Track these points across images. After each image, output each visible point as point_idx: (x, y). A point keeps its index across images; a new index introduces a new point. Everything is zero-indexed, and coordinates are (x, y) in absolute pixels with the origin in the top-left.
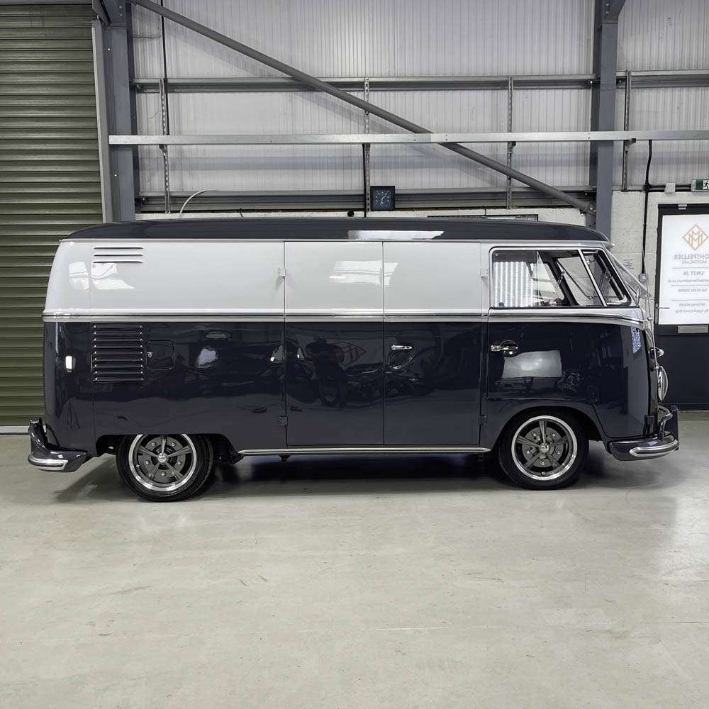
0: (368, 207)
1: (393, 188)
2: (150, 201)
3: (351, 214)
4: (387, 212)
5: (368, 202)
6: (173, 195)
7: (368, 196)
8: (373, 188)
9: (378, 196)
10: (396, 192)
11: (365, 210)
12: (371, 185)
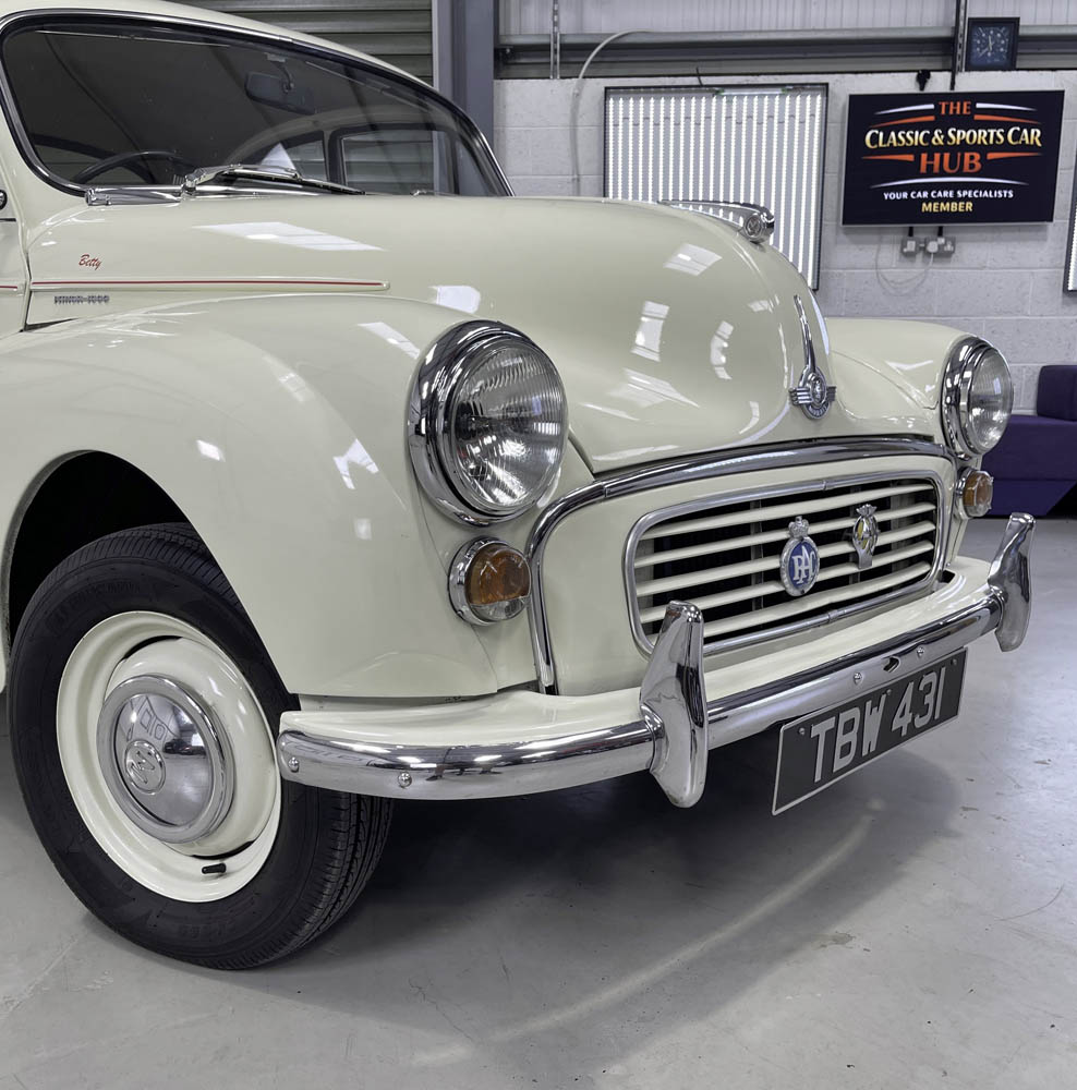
0: (958, 63)
1: (1014, 23)
2: (519, 58)
3: (923, 78)
4: (1000, 73)
5: (959, 52)
6: (568, 40)
7: (960, 41)
8: (976, 23)
9: (980, 38)
10: (1022, 32)
11: (954, 71)
12: (973, 16)
